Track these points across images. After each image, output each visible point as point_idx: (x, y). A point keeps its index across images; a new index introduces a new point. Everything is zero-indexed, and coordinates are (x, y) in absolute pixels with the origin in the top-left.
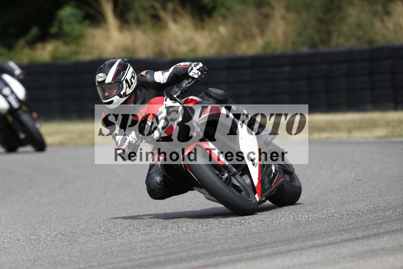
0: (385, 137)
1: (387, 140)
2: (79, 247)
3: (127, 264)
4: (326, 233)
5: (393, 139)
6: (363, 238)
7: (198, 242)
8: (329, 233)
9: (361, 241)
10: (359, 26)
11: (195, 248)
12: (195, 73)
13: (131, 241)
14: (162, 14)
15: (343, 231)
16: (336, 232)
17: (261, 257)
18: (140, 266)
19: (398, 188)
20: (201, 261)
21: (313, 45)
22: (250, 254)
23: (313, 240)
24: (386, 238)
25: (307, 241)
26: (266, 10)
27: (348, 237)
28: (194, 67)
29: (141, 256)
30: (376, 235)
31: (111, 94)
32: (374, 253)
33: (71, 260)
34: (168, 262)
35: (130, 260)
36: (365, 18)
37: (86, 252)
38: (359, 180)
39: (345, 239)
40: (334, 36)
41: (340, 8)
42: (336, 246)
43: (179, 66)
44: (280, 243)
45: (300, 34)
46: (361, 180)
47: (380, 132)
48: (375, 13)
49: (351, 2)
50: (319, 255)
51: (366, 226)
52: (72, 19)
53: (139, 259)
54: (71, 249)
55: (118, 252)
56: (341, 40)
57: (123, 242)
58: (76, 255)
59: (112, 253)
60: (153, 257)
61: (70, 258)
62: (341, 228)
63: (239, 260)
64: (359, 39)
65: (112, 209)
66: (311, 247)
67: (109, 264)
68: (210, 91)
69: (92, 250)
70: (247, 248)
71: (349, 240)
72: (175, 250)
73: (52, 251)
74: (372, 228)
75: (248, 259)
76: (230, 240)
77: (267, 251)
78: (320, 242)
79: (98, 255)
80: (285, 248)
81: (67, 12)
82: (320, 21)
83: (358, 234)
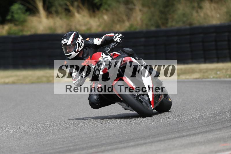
0: (199, 78)
1: (200, 80)
2: (24, 142)
3: (52, 151)
4: (165, 133)
5: (204, 80)
6: (187, 136)
7: (92, 139)
8: (167, 133)
9: (186, 137)
10: (184, 15)
11: (90, 142)
12: (118, 39)
13: (54, 138)
14: (71, 8)
15: (176, 132)
16: (171, 132)
17: (128, 147)
18: (59, 152)
19: (207, 108)
20: (94, 149)
21: (158, 26)
22: (122, 145)
23: (158, 137)
24: (200, 136)
25: (155, 137)
26: (130, 6)
27: (178, 136)
28: (117, 36)
29: (59, 147)
30: (194, 134)
31: (70, 51)
32: (193, 144)
33: (19, 149)
34: (75, 150)
35: (53, 149)
36: (188, 10)
37: (28, 144)
38: (184, 103)
39: (176, 136)
40: (170, 20)
41: (173, 5)
42: (171, 140)
43: (108, 36)
44: (139, 139)
45: (150, 20)
46: (186, 103)
47: (196, 76)
48: (193, 8)
49: (179, 1)
50: (162, 146)
51: (189, 129)
52: (19, 11)
53: (59, 148)
54: (20, 143)
55: (47, 144)
56: (174, 23)
57: (50, 138)
58: (23, 146)
59: (43, 145)
60: (66, 147)
61: (19, 148)
62: (174, 130)
63: (116, 149)
64: (184, 22)
65: (43, 120)
66: (157, 141)
67: (41, 151)
68: (124, 49)
69: (31, 143)
70: (121, 142)
71: (179, 137)
72: (79, 143)
73: (8, 144)
74: (192, 131)
75: (121, 148)
76: (111, 137)
77: (132, 144)
78: (162, 138)
79: (35, 146)
80: (142, 142)
81: (16, 7)
82: (162, 12)
83: (184, 133)
